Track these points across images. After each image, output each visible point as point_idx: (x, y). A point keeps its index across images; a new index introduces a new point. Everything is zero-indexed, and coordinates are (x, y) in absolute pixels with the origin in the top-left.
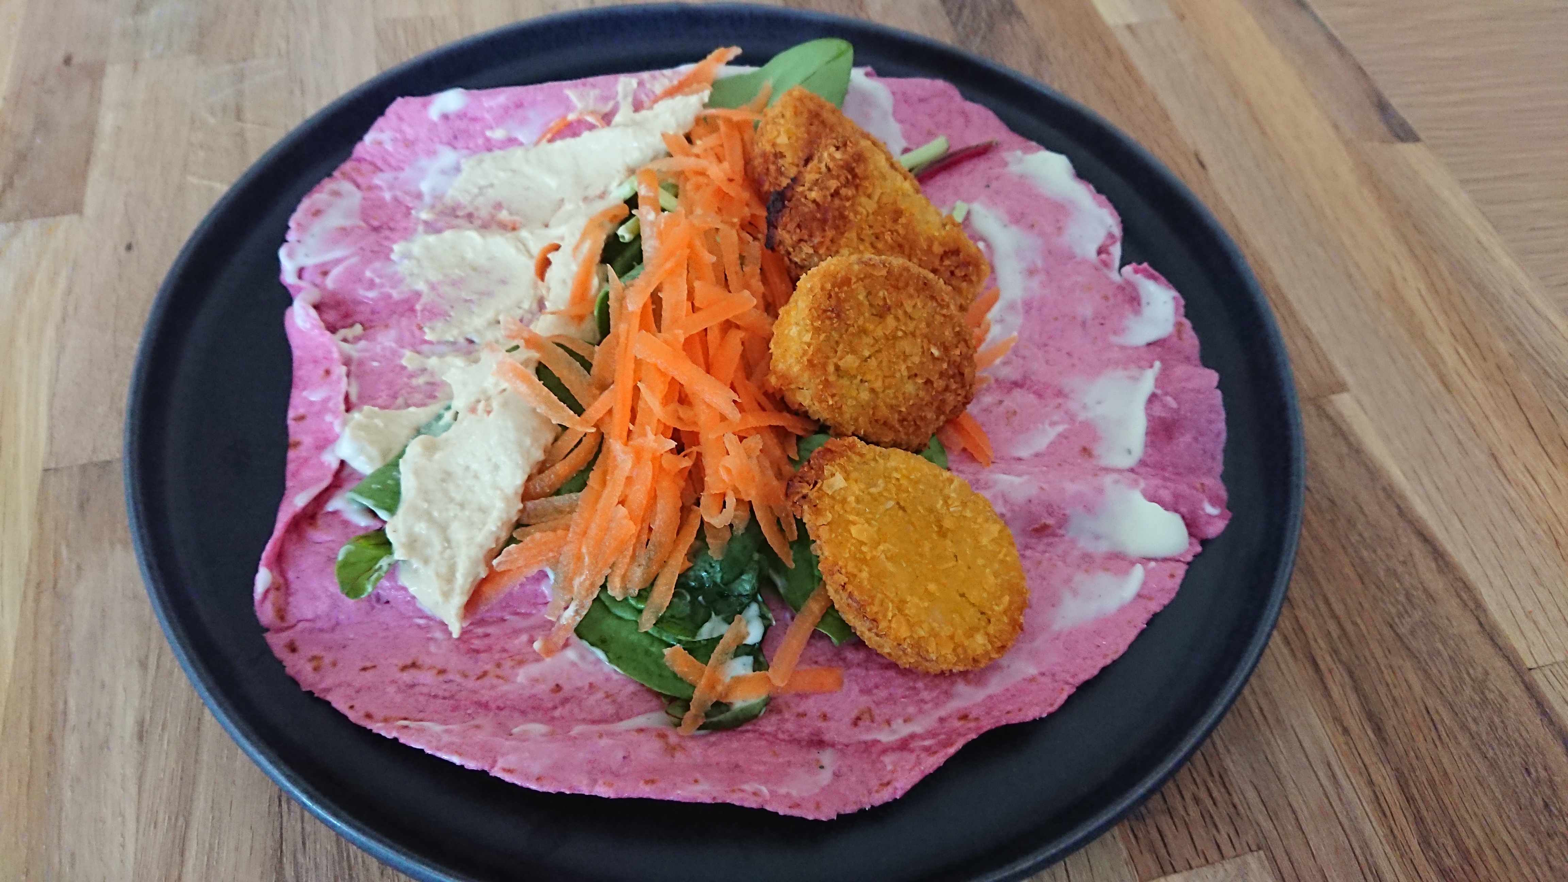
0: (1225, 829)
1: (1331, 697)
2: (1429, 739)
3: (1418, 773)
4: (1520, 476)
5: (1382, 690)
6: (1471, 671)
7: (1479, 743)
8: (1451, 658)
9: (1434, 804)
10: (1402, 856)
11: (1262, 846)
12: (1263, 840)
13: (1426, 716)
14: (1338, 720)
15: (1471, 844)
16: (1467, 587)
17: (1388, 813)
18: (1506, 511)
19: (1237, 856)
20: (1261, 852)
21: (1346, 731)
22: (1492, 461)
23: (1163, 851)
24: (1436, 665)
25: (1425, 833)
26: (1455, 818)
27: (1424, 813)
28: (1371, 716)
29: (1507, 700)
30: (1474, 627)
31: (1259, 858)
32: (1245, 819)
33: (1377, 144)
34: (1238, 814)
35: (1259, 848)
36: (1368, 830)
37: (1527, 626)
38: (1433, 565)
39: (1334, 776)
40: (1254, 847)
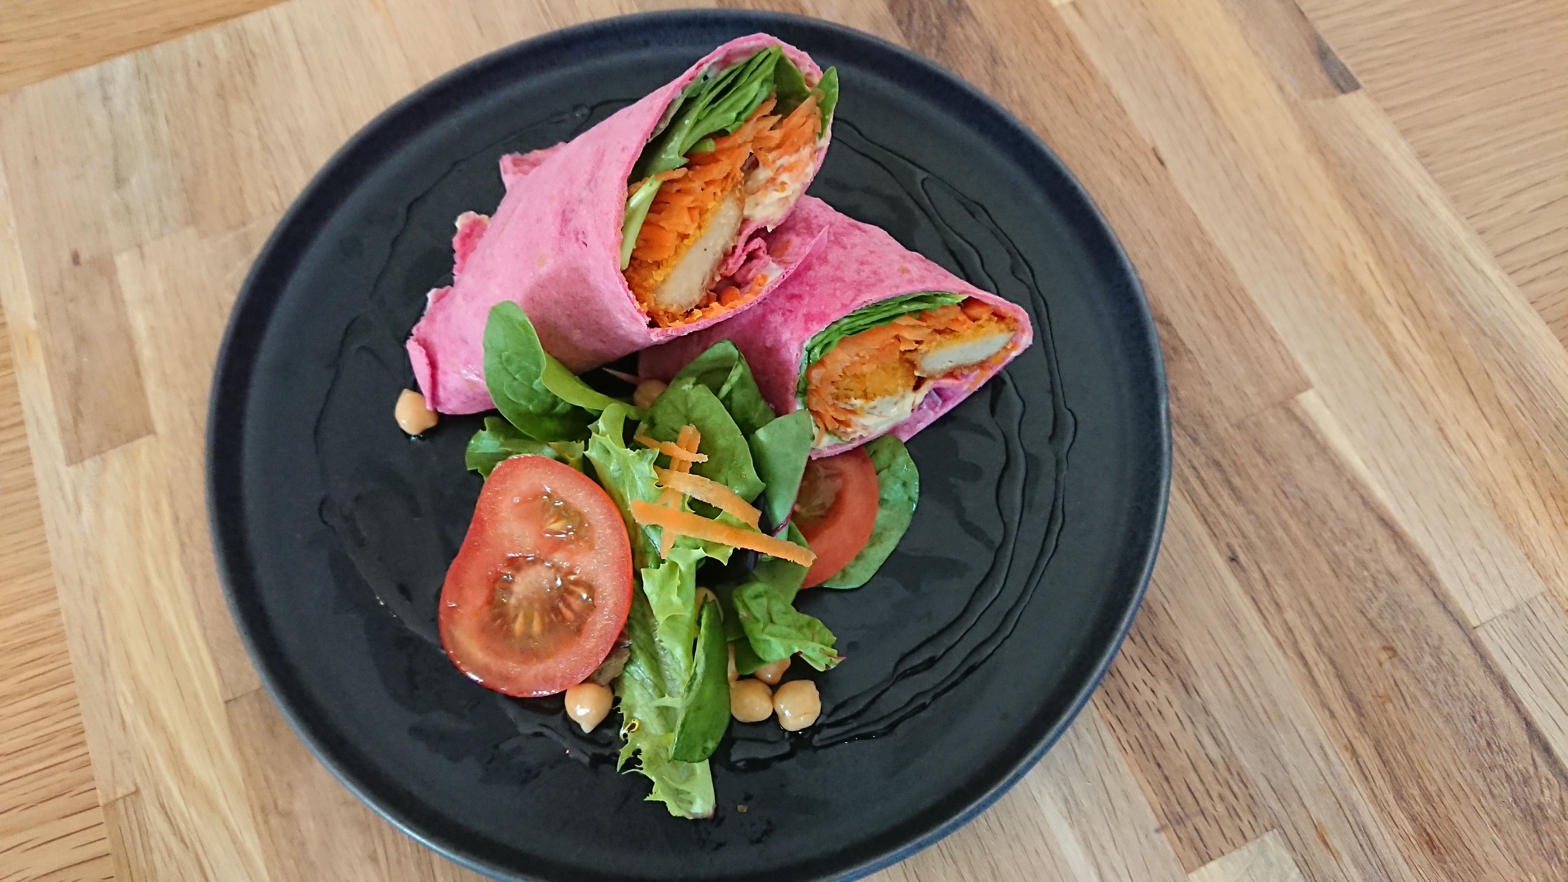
0: (1246, 817)
1: (1318, 687)
2: (1398, 707)
3: (1391, 738)
4: (1463, 444)
5: (1359, 671)
6: (1429, 641)
7: (1437, 702)
8: (1412, 631)
9: (1404, 762)
10: (1382, 810)
11: (1275, 825)
12: (1276, 821)
13: (1395, 688)
14: (1325, 706)
15: (1432, 789)
16: (1424, 563)
17: (1370, 777)
18: (1452, 481)
19: (1257, 837)
20: (1275, 830)
21: (1332, 715)
22: (1439, 433)
23: (1201, 845)
24: (1400, 640)
25: (1398, 787)
26: (1421, 771)
27: (1397, 771)
28: (1351, 696)
29: (1457, 660)
30: (1431, 599)
31: (1274, 833)
32: (1261, 805)
33: (1320, 102)
34: (1255, 803)
35: (1273, 827)
36: (1355, 796)
37: (1472, 588)
38: (1394, 547)
39: (1326, 755)
40: (1269, 827)
